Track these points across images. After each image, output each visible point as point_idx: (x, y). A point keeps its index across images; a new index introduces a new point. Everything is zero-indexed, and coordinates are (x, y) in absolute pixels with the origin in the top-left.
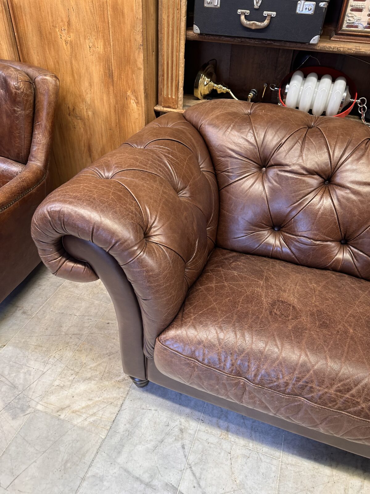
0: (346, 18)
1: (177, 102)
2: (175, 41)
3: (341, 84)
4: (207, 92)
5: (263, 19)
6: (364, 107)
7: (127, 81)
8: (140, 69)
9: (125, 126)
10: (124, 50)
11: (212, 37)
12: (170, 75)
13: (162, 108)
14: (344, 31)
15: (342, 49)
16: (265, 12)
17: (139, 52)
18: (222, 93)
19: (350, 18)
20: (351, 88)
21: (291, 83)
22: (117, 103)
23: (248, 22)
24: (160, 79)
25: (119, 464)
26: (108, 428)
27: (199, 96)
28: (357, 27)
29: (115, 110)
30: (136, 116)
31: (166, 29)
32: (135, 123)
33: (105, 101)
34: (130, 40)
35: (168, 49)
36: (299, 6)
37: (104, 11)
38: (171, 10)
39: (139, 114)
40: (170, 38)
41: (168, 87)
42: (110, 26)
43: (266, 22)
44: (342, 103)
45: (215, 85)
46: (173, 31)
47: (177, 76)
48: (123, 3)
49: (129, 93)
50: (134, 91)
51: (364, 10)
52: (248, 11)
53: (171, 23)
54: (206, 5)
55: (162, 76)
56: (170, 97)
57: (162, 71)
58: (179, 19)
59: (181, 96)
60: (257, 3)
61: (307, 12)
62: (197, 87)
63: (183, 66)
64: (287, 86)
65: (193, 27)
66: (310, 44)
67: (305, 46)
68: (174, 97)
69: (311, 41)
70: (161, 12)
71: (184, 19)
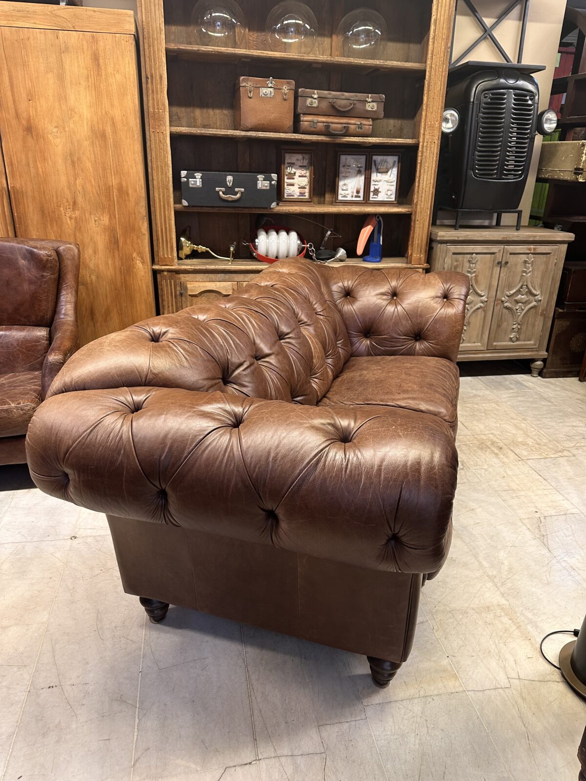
0: (285, 191)
1: (173, 260)
2: (166, 212)
3: (294, 235)
4: (189, 253)
5: (236, 193)
6: (312, 250)
7: (132, 245)
8: (144, 234)
9: (131, 285)
10: (129, 221)
11: (196, 208)
12: (165, 239)
13: (160, 267)
14: (286, 199)
15: (291, 211)
16: (236, 189)
17: (143, 221)
18: (202, 252)
19: (288, 191)
20: (301, 238)
21: (259, 238)
22: (122, 265)
23: (226, 196)
24: (155, 243)
27: (183, 257)
28: (293, 196)
29: (121, 272)
30: (143, 274)
31: (158, 203)
32: (141, 280)
33: (110, 265)
34: (135, 213)
35: (161, 219)
36: (258, 184)
37: (110, 192)
38: (161, 190)
39: (145, 272)
40: (162, 210)
41: (163, 248)
42: (116, 204)
43: (238, 195)
44: (298, 249)
45: (196, 246)
46: (164, 205)
47: (171, 239)
48: (127, 187)
49: (135, 255)
50: (140, 253)
51: (295, 185)
52: (224, 189)
53: (162, 199)
54: (190, 186)
55: (158, 240)
56: (166, 256)
57: (157, 236)
58: (168, 196)
59: (175, 255)
60: (230, 183)
61: (264, 188)
62: (182, 249)
63: (175, 231)
64: (256, 240)
65: (181, 201)
66: (271, 209)
67: (267, 210)
68: (170, 256)
69: (272, 206)
70: (152, 192)
71: (172, 196)
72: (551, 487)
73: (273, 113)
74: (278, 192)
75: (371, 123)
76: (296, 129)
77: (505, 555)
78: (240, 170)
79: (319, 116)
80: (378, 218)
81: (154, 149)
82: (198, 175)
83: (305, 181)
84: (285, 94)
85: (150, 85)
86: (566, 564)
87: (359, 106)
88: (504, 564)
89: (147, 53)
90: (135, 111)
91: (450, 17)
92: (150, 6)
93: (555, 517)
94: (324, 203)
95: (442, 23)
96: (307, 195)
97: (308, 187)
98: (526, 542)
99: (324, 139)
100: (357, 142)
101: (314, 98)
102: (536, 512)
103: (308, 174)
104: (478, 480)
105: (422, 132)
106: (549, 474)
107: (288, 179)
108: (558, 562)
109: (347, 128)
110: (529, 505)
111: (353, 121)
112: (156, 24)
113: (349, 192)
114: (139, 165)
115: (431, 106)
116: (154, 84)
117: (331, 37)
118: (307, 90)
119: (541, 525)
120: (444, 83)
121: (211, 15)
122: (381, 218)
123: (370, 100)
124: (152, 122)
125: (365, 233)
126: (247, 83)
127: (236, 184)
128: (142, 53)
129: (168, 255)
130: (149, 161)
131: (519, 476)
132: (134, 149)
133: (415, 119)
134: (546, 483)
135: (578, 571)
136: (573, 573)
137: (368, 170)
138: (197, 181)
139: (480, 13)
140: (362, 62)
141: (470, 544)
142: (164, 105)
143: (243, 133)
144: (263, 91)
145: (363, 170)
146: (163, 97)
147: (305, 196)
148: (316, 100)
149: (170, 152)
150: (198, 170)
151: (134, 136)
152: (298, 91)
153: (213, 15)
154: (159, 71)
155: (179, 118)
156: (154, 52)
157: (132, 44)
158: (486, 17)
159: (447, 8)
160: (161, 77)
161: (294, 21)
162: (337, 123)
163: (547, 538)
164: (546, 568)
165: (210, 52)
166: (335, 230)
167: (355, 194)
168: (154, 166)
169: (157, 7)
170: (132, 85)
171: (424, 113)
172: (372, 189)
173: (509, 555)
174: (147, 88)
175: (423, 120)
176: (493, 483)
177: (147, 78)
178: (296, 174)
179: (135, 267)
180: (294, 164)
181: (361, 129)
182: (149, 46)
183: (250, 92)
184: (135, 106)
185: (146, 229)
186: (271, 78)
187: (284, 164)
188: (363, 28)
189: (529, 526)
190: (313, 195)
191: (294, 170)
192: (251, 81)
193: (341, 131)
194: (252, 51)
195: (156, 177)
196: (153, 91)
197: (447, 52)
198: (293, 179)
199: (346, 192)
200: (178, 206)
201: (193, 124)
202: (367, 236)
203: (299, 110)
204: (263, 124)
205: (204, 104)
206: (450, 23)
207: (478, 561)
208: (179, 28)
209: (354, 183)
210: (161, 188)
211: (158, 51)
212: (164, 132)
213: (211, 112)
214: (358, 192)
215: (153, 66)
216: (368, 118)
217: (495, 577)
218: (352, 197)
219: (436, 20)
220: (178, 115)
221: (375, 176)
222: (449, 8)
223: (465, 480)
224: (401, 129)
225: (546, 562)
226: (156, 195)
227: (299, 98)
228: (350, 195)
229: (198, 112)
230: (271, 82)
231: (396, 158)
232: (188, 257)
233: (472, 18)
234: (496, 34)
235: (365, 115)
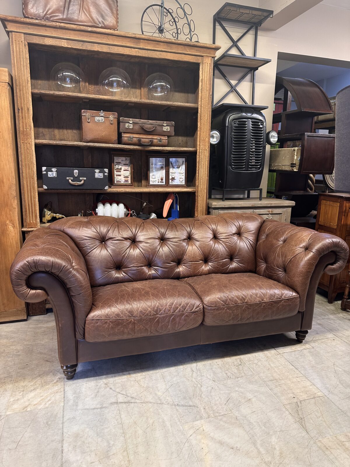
0: (115, 179)
1: (37, 224)
2: (32, 193)
3: (122, 206)
4: (50, 219)
5: (81, 181)
6: (135, 214)
7: (6, 216)
8: (15, 208)
9: (5, 242)
10: (4, 200)
11: (53, 190)
12: (31, 210)
13: (27, 229)
14: (116, 184)
15: (119, 191)
16: (80, 178)
17: (14, 199)
19: (117, 179)
20: (126, 207)
21: (99, 208)
23: (73, 183)
24: (24, 214)
25: (80, 409)
26: (63, 401)
27: (46, 222)
28: (121, 182)
30: (13, 234)
31: (26, 188)
32: (12, 239)
34: (8, 194)
35: (28, 198)
36: (96, 175)
38: (28, 179)
39: (15, 233)
40: (29, 192)
41: (30, 217)
43: (82, 182)
44: (125, 214)
45: (55, 215)
46: (31, 189)
47: (35, 210)
48: (3, 178)
49: (8, 222)
50: (11, 220)
51: (122, 175)
52: (72, 178)
53: (29, 185)
54: (49, 176)
55: (26, 211)
56: (31, 222)
57: (26, 209)
58: (34, 183)
59: (38, 220)
60: (76, 174)
61: (100, 177)
62: (44, 216)
63: (38, 205)
64: (97, 210)
65: (43, 186)
66: (105, 190)
67: (102, 191)
68: (34, 222)
69: (105, 189)
70: (22, 180)
71: (36, 183)
72: (301, 375)
73: (104, 132)
74: (110, 179)
75: (167, 138)
76: (120, 142)
77: (276, 440)
78: (85, 167)
79: (134, 134)
80: (175, 194)
81: (23, 154)
82: (54, 170)
83: (128, 173)
84: (112, 121)
85: (20, 114)
86: (321, 444)
87: (159, 128)
88: (276, 449)
89: (18, 95)
90: (8, 129)
91: (210, 78)
92: (21, 67)
93: (308, 401)
94: (141, 186)
95: (206, 81)
96: (130, 182)
97: (130, 177)
98: (290, 425)
99: (138, 148)
100: (159, 150)
101: (129, 124)
102: (294, 397)
103: (129, 169)
104: (251, 373)
105: (198, 143)
106: (298, 364)
107: (116, 172)
108: (315, 443)
109: (152, 142)
110: (288, 391)
111: (155, 137)
112: (24, 77)
113: (156, 179)
114: (11, 164)
115: (203, 128)
116: (23, 114)
117: (141, 89)
118: (125, 118)
119: (299, 409)
120: (210, 115)
121: (62, 73)
122: (177, 195)
123: (165, 125)
124: (22, 136)
125: (168, 204)
126: (86, 114)
127: (80, 175)
128: (15, 94)
129: (33, 221)
130: (20, 161)
131: (279, 367)
132: (7, 153)
133: (194, 137)
134: (298, 372)
135: (331, 450)
136: (327, 453)
137: (167, 166)
138: (53, 173)
139: (228, 77)
140: (159, 102)
141: (250, 432)
142: (30, 126)
143: (85, 144)
144: (97, 119)
145: (164, 166)
146: (30, 121)
147: (128, 182)
148: (131, 125)
149: (35, 155)
150: (54, 167)
151: (8, 145)
152: (120, 119)
153: (64, 74)
154: (27, 106)
155: (44, 135)
156: (23, 94)
157: (6, 88)
158: (231, 80)
159: (208, 73)
160: (28, 109)
161: (116, 79)
162: (145, 138)
163: (304, 421)
164: (307, 450)
165: (61, 95)
166: (150, 202)
167: (160, 181)
168: (24, 164)
169: (25, 68)
170: (7, 113)
171: (199, 133)
172: (170, 178)
173: (278, 440)
174: (19, 116)
175: (198, 137)
176: (262, 375)
177: (19, 109)
178: (122, 169)
179: (8, 230)
180: (120, 163)
181: (161, 142)
182: (20, 90)
183: (89, 119)
184: (8, 126)
185: (16, 204)
186: (102, 111)
187: (114, 163)
188: (159, 83)
189: (290, 410)
190: (134, 181)
191: (120, 167)
192: (89, 113)
193: (148, 143)
194: (89, 95)
195: (24, 172)
196: (22, 118)
197: (210, 97)
198: (120, 172)
199: (155, 180)
200: (40, 189)
201: (53, 139)
203: (121, 131)
204: (98, 138)
205: (60, 126)
206: (210, 82)
207: (257, 448)
208: (43, 81)
209: (159, 174)
210: (28, 178)
211: (26, 94)
212: (31, 143)
213: (65, 131)
214: (162, 179)
215: (23, 102)
216: (165, 136)
217: (271, 463)
218: (159, 182)
219: (202, 80)
220: (43, 133)
221: (171, 170)
222: (209, 73)
223: (243, 374)
224: (186, 143)
225: (306, 444)
226: (25, 182)
227: (121, 123)
228: (157, 181)
229: (56, 131)
230: (102, 113)
231: (184, 159)
232: (49, 221)
233: (223, 80)
234: (238, 89)
235: (163, 134)
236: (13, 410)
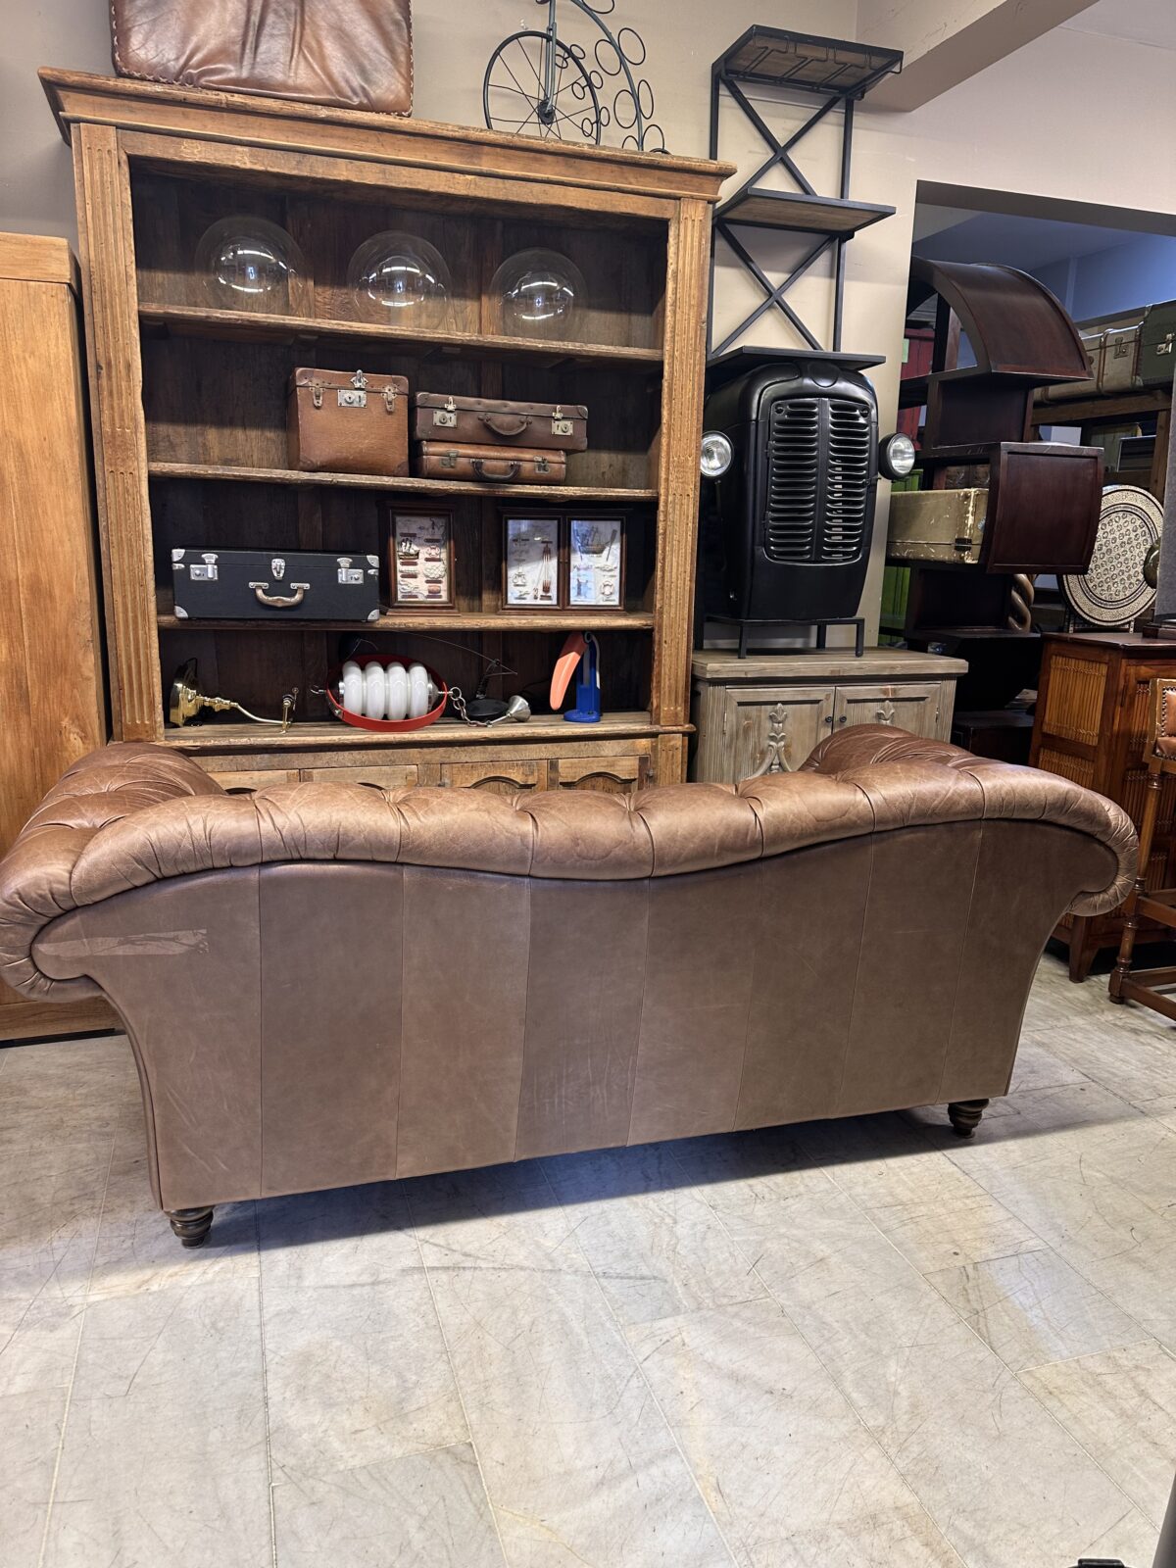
0: (399, 587)
1: (154, 730)
2: (140, 632)
3: (419, 672)
4: (193, 713)
5: (293, 593)
6: (460, 700)
7: (61, 703)
8: (88, 679)
10: (55, 651)
11: (206, 623)
12: (135, 686)
14: (401, 602)
15: (411, 625)
16: (292, 584)
17: (85, 652)
18: (223, 711)
19: (405, 587)
20: (434, 676)
21: (346, 679)
22: (37, 743)
23: (270, 599)
24: (114, 696)
25: (308, 1287)
26: (257, 1263)
27: (180, 721)
28: (416, 597)
29: (33, 759)
31: (121, 615)
33: (8, 745)
34: (67, 636)
35: (127, 646)
36: (340, 575)
37: (10, 594)
38: (128, 587)
40: (131, 627)
41: (133, 706)
42: (24, 616)
43: (298, 597)
44: (430, 697)
45: (208, 699)
46: (135, 617)
47: (150, 686)
48: (51, 582)
49: (65, 722)
50: (77, 717)
51: (419, 576)
52: (266, 584)
53: (129, 605)
54: (193, 578)
55: (121, 688)
56: (138, 722)
57: (120, 681)
58: (145, 600)
59: (160, 718)
60: (279, 573)
61: (354, 582)
62: (177, 705)
63: (159, 669)
64: (341, 684)
65: (174, 609)
66: (368, 622)
67: (359, 625)
68: (147, 722)
69: (370, 618)
70: (110, 592)
71: (153, 599)
72: (980, 1191)
73: (365, 438)
74: (384, 588)
75: (563, 459)
76: (415, 468)
77: (899, 1370)
78: (302, 547)
79: (460, 445)
80: (589, 638)
81: (113, 507)
82: (210, 557)
83: (439, 569)
84: (390, 403)
85: (104, 381)
86: (1032, 1380)
87: (538, 426)
88: (899, 1394)
89: (98, 319)
90: (69, 429)
91: (701, 268)
92: (106, 232)
93: (997, 1263)
94: (480, 611)
95: (687, 277)
96: (444, 596)
97: (445, 580)
98: (942, 1331)
99: (472, 488)
100: (538, 495)
101: (446, 411)
102: (956, 1254)
103: (444, 556)
104: (828, 1186)
105: (663, 475)
106: (972, 1160)
107: (403, 564)
108: (1015, 1378)
109: (516, 469)
110: (940, 1237)
111: (527, 455)
112: (118, 265)
113: (529, 588)
114: (77, 538)
115: (677, 427)
116: (114, 380)
117: (479, 298)
118: (433, 395)
119: (970, 1284)
120: (699, 384)
121: (235, 252)
122: (594, 638)
123: (558, 415)
124: (108, 452)
125: (565, 667)
126: (310, 381)
127: (292, 574)
128: (87, 319)
129: (142, 719)
130: (101, 529)
131: (913, 1169)
132: (65, 505)
133: (650, 452)
134: (968, 1182)
135: (1061, 1397)
136: (1049, 1404)
137: (564, 548)
138: (207, 568)
139: (758, 263)
140: (539, 344)
141: (822, 1348)
142: (134, 419)
143: (305, 476)
144: (344, 395)
145: (553, 547)
146: (134, 405)
147: (440, 597)
148: (452, 415)
149: (149, 512)
150: (209, 548)
151: (67, 480)
152: (415, 396)
153: (240, 252)
154: (124, 356)
155: (172, 446)
156: (114, 318)
157: (63, 302)
158: (770, 270)
159: (696, 251)
160: (129, 366)
161: (403, 268)
162: (496, 459)
163: (985, 1318)
164: (991, 1397)
165: (232, 322)
166: (507, 660)
167: (541, 593)
168: (114, 539)
169: (120, 234)
170: (64, 380)
171: (664, 441)
172: (573, 584)
173: (908, 1369)
174: (98, 387)
175: (663, 454)
176: (859, 1190)
177: (99, 367)
178: (420, 556)
179: (66, 749)
180: (414, 535)
181: (545, 470)
182: (104, 307)
183: (318, 397)
184: (69, 420)
185: (92, 667)
186: (359, 371)
187: (394, 536)
188: (541, 283)
189: (943, 1290)
190: (457, 594)
191: (414, 548)
192: (317, 377)
193: (506, 474)
194: (319, 320)
195: (117, 564)
196: (111, 393)
197: (702, 329)
198: (415, 564)
199: (523, 590)
200: (165, 619)
201: (202, 458)
202: (567, 673)
203: (419, 434)
204: (347, 459)
205: (224, 419)
206: (702, 279)
207: (842, 1392)
208: (171, 276)
209: (537, 572)
210: (127, 582)
211: (122, 317)
212: (136, 473)
213: (240, 434)
214: (546, 589)
215: (111, 344)
216: (558, 450)
217: (883, 1432)
218: (536, 598)
219: (676, 273)
220: (169, 441)
221: (577, 560)
222: (700, 252)
223: (801, 1189)
224: (624, 471)
225: (990, 1381)
226: (118, 597)
227: (419, 409)
228: (532, 593)
229: (212, 435)
230: (360, 379)
231: (616, 525)
232: (190, 721)
233: (743, 271)
234: (790, 299)
235: (551, 444)
236: (106, 1291)
